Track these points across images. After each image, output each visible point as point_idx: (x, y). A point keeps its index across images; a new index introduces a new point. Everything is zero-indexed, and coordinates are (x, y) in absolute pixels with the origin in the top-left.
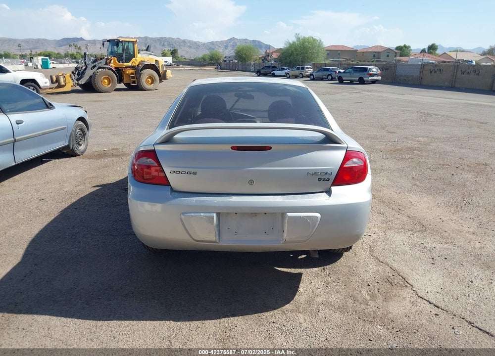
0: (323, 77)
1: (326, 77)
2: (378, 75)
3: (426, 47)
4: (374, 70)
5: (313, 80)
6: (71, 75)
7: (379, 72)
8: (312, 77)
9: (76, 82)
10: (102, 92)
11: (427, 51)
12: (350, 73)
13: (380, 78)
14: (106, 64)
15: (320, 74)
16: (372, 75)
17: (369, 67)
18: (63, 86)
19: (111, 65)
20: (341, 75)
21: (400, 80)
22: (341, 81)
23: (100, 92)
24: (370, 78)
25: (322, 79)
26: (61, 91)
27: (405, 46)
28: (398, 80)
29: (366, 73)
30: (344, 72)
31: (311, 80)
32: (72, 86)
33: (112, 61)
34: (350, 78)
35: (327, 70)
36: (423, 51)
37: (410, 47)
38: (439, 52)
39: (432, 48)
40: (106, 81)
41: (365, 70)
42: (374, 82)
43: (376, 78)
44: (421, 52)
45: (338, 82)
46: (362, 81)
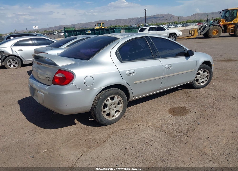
6: (197, 30)
9: (200, 33)
10: (212, 38)
14: (218, 23)
18: (192, 35)
19: (220, 23)
23: (211, 38)
26: (191, 38)
32: (197, 35)
33: (222, 21)
40: (215, 32)
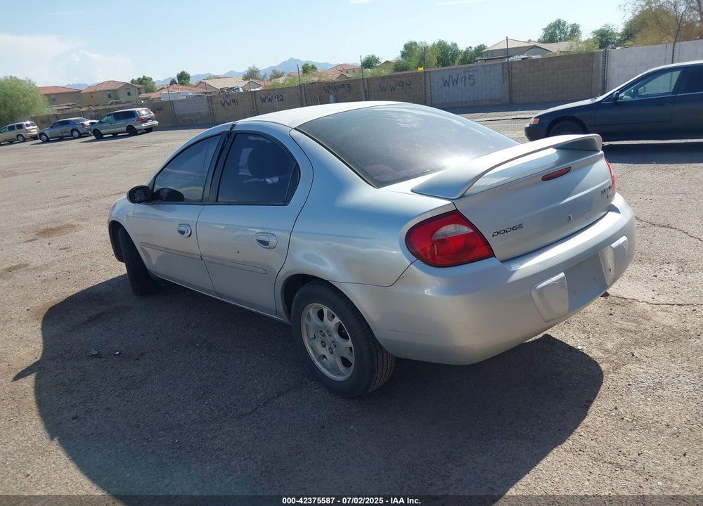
0: (64, 134)
1: (70, 134)
2: (152, 119)
3: (174, 76)
4: (144, 112)
5: (48, 141)
7: (153, 114)
8: (44, 137)
11: (177, 82)
12: (108, 121)
13: (156, 122)
15: (57, 131)
16: (144, 121)
17: (137, 110)
20: (97, 127)
21: (184, 121)
22: (99, 136)
24: (143, 125)
25: (61, 139)
27: (144, 78)
28: (181, 122)
29: (135, 119)
30: (100, 122)
31: (44, 142)
34: (112, 130)
35: (67, 123)
36: (173, 82)
37: (151, 79)
38: (192, 82)
39: (183, 78)
41: (132, 114)
42: (149, 130)
43: (150, 123)
44: (171, 85)
45: (94, 138)
46: (132, 132)
